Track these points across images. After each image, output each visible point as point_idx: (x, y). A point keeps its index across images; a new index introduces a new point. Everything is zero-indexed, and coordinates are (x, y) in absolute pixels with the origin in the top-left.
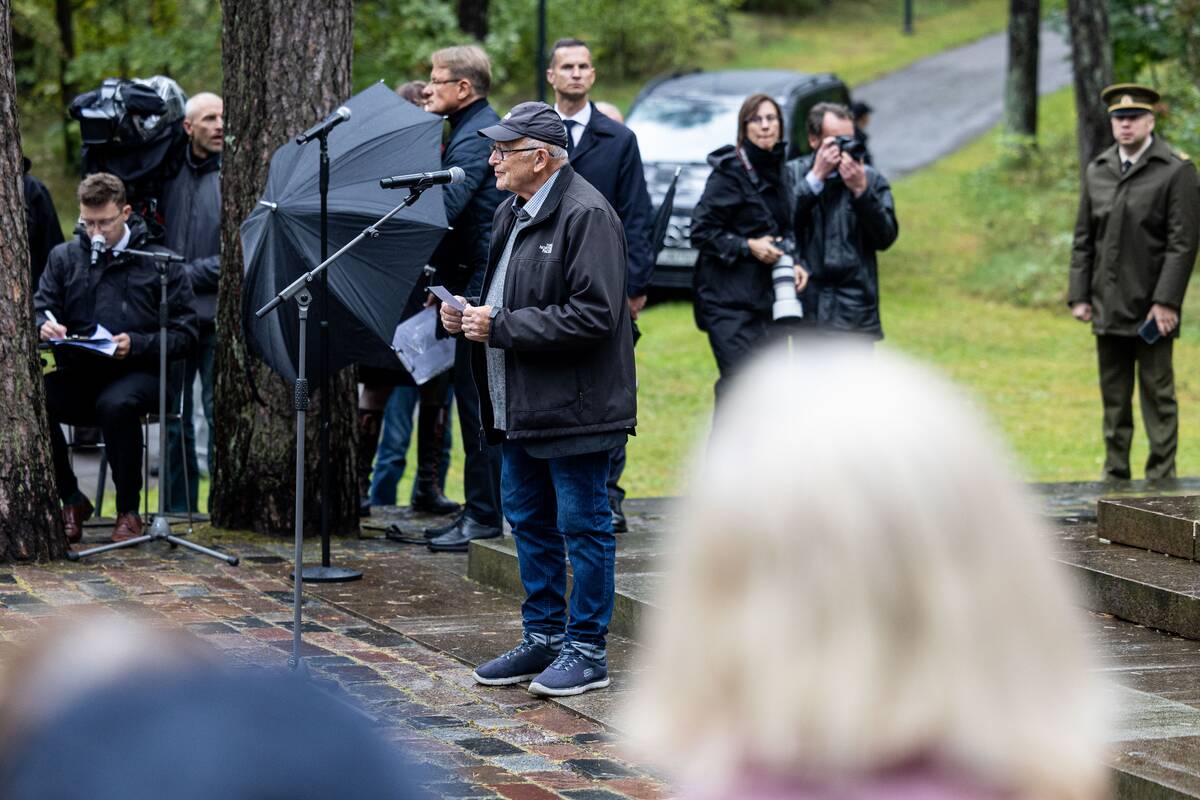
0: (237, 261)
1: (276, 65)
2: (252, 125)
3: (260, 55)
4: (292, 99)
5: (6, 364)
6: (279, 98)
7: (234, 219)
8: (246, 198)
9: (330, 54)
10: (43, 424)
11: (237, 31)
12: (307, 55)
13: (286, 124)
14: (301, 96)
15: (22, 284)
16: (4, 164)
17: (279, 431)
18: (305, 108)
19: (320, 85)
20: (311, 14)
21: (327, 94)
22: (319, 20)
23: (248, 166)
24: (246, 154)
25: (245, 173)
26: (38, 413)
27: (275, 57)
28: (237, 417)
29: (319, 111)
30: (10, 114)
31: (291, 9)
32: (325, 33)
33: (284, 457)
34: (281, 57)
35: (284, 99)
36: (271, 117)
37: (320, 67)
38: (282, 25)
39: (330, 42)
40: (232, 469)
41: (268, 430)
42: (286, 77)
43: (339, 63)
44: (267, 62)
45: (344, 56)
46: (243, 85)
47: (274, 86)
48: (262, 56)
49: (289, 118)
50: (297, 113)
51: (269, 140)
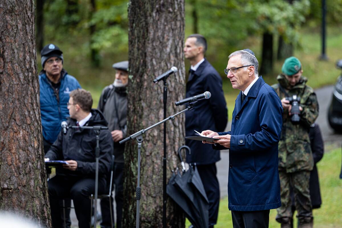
0: (133, 129)
1: (150, 46)
2: (140, 71)
3: (143, 41)
4: (157, 60)
5: (31, 174)
6: (151, 60)
7: (133, 111)
8: (137, 102)
9: (174, 40)
10: (46, 200)
11: (134, 30)
12: (164, 41)
13: (154, 71)
14: (161, 59)
15: (38, 140)
16: (31, 90)
17: (150, 203)
18: (163, 64)
19: (169, 54)
20: (166, 24)
21: (172, 58)
22: (169, 26)
23: (138, 89)
24: (138, 83)
25: (137, 92)
26: (44, 195)
27: (150, 42)
28: (132, 197)
29: (169, 65)
30: (34, 68)
31: (157, 21)
32: (171, 31)
33: (152, 215)
34: (153, 41)
35: (154, 60)
36: (148, 68)
37: (169, 46)
38: (153, 28)
39: (174, 36)
40: (130, 219)
41: (145, 203)
42: (154, 51)
43: (178, 44)
44: (147, 44)
45: (180, 41)
46: (136, 53)
47: (150, 54)
48: (145, 41)
49: (156, 68)
50: (159, 66)
51: (147, 77)
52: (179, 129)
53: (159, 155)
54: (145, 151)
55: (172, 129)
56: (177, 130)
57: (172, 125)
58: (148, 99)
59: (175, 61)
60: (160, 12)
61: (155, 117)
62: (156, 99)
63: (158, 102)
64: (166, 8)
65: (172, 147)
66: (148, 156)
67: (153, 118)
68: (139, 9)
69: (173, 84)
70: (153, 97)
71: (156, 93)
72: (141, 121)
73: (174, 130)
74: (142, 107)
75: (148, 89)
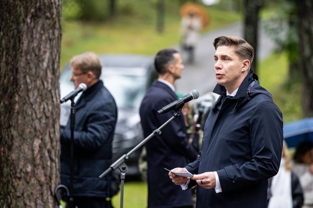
1: (23, 59)
2: (9, 91)
3: (14, 53)
4: (32, 77)
6: (25, 77)
8: (5, 130)
9: (51, 53)
12: (40, 54)
13: (28, 91)
14: (37, 76)
18: (38, 82)
19: (46, 71)
20: (42, 32)
21: (50, 75)
22: (47, 35)
23: (6, 113)
24: (6, 106)
25: (5, 117)
27: (23, 54)
29: (45, 84)
32: (49, 42)
34: (27, 54)
35: (27, 77)
36: (20, 87)
37: (46, 60)
38: (27, 37)
39: (52, 47)
42: (28, 66)
43: (56, 58)
44: (19, 58)
45: (58, 55)
46: (4, 69)
47: (23, 70)
48: (16, 54)
49: (30, 87)
50: (35, 85)
51: (19, 99)
52: (56, 163)
53: (33, 196)
54: (16, 191)
55: (49, 163)
56: (54, 165)
57: (48, 158)
58: (20, 126)
59: (52, 79)
60: (36, 18)
61: (29, 148)
62: (30, 126)
63: (32, 130)
64: (43, 12)
65: (48, 186)
66: (19, 197)
67: (26, 150)
68: (10, 13)
69: (50, 108)
70: (27, 124)
71: (30, 118)
72: (11, 154)
73: (51, 165)
74: (12, 136)
75: (21, 113)
